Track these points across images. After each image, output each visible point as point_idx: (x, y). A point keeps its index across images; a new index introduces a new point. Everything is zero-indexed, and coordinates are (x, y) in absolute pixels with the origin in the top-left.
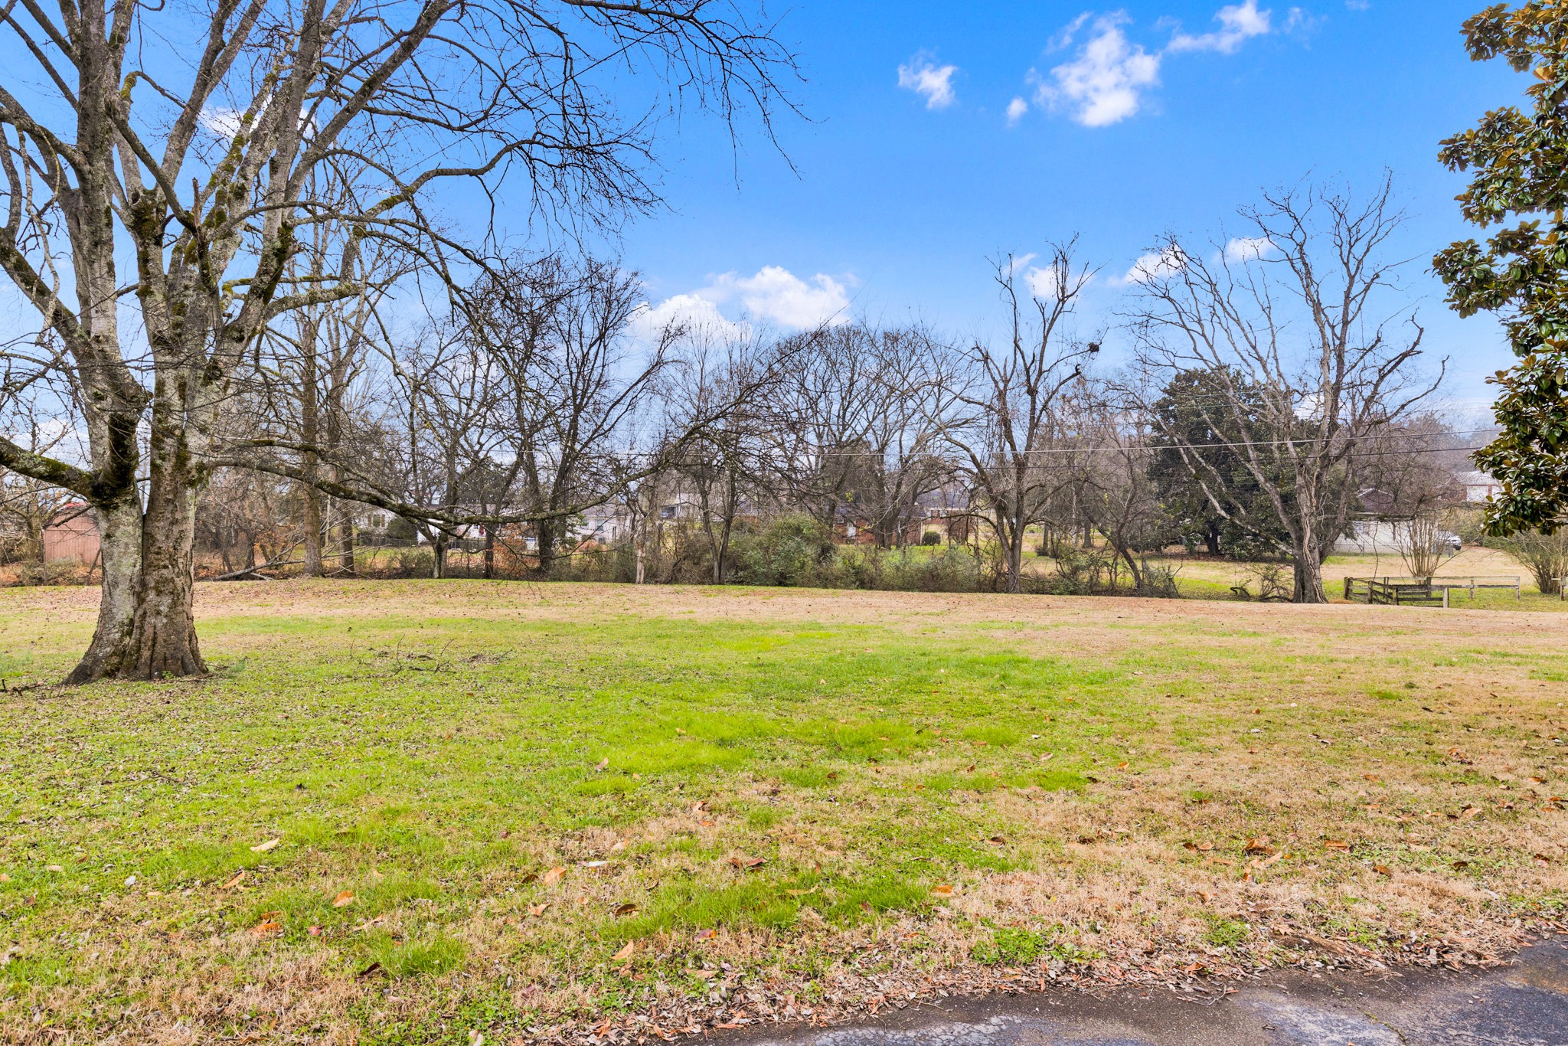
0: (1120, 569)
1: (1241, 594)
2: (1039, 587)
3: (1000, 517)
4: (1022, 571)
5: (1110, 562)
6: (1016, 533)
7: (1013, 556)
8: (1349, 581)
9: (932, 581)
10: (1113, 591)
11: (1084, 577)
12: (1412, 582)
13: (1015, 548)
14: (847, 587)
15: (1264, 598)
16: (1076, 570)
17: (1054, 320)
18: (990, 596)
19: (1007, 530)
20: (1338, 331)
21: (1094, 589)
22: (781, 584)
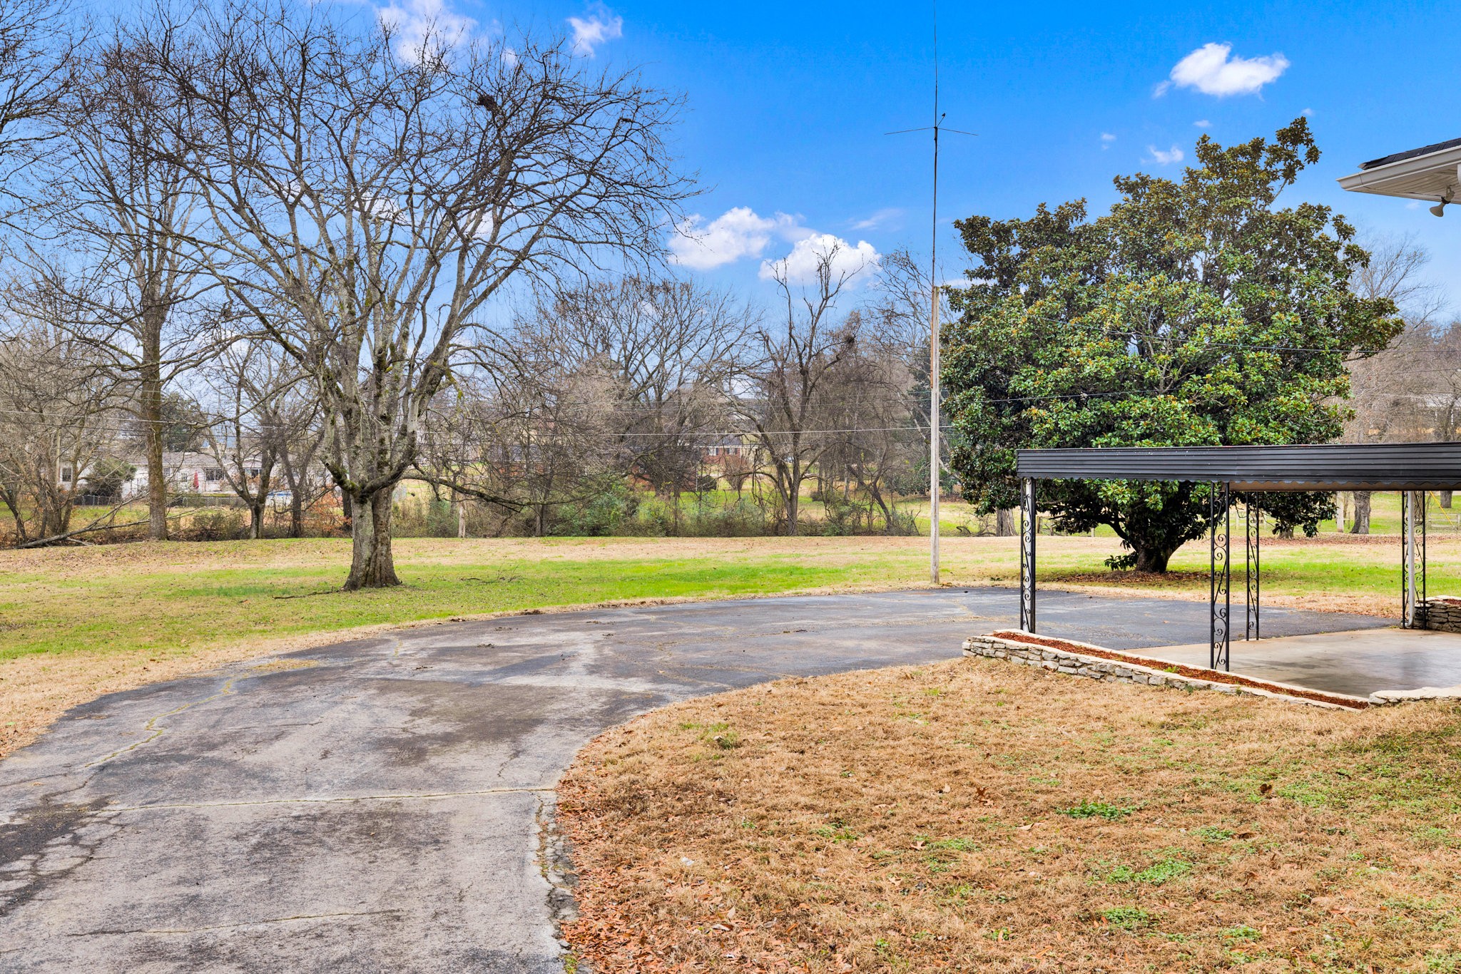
0: (875, 513)
1: (964, 532)
2: (813, 530)
3: (780, 474)
4: (799, 517)
5: (868, 507)
6: (794, 487)
7: (791, 506)
9: (728, 528)
10: (870, 532)
11: (849, 521)
13: (792, 499)
14: (656, 535)
15: (981, 534)
16: (841, 516)
17: (820, 313)
18: (775, 539)
19: (787, 485)
21: (856, 531)
22: (595, 534)
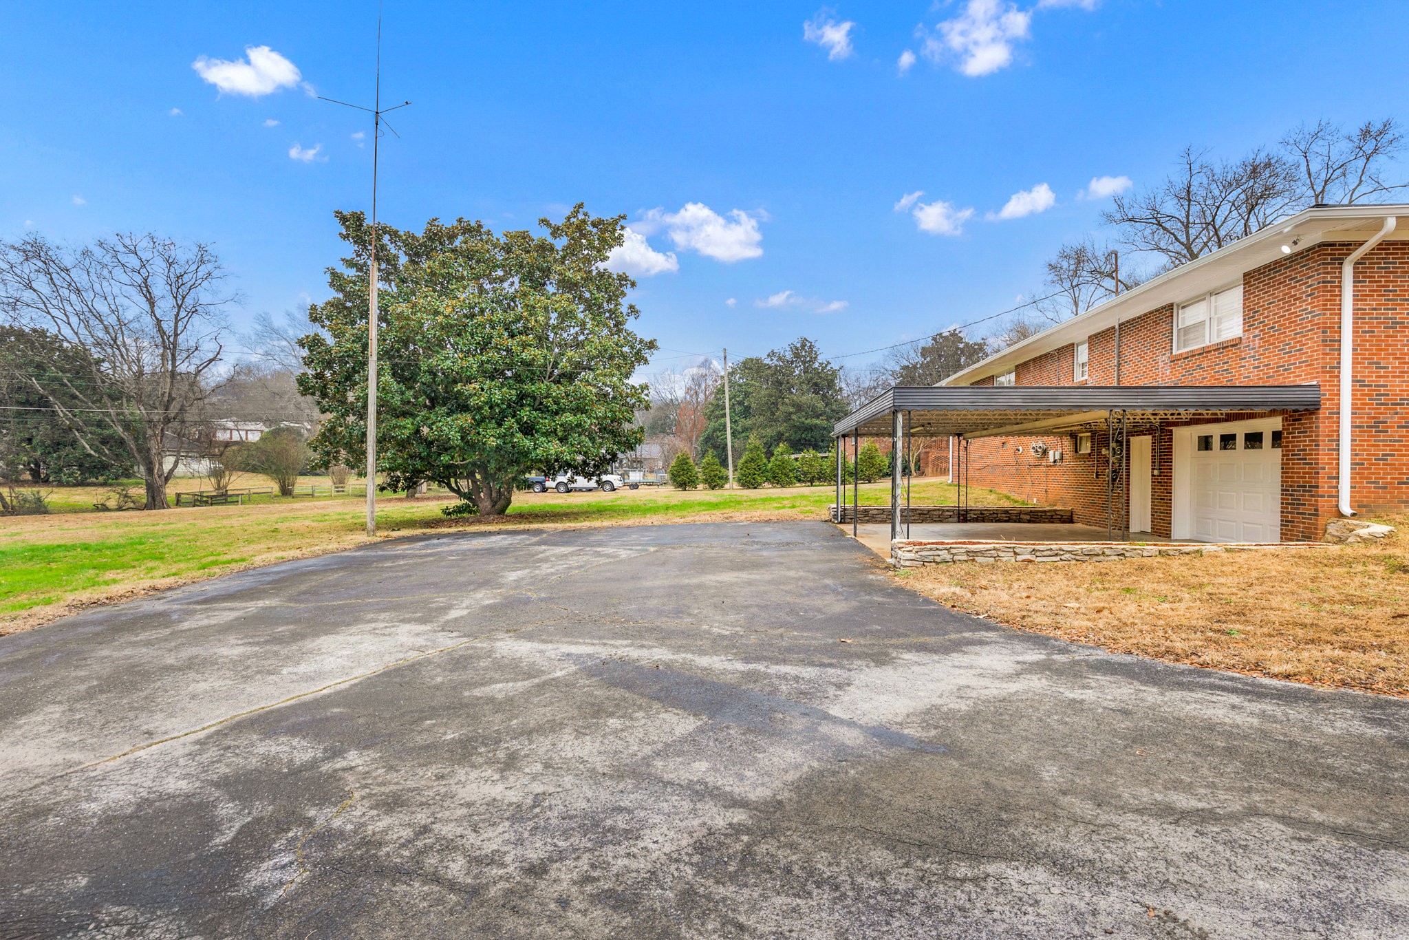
1: (102, 508)
8: (178, 495)
12: (214, 494)
15: (120, 509)
20: (171, 339)
